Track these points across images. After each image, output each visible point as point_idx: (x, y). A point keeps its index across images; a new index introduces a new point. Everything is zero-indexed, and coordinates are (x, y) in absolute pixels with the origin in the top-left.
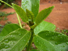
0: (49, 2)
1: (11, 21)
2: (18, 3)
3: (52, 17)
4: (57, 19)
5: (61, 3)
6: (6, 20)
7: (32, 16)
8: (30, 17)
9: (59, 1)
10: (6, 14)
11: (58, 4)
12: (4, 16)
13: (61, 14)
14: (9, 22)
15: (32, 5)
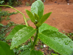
0: (55, 2)
1: (13, 21)
2: (22, 2)
3: (57, 19)
4: (63, 21)
5: (68, 4)
6: (8, 20)
7: (38, 18)
8: (37, 19)
9: (66, 2)
10: (9, 13)
11: (65, 5)
12: (6, 16)
13: (67, 16)
14: (11, 22)
15: (39, 11)
